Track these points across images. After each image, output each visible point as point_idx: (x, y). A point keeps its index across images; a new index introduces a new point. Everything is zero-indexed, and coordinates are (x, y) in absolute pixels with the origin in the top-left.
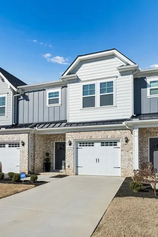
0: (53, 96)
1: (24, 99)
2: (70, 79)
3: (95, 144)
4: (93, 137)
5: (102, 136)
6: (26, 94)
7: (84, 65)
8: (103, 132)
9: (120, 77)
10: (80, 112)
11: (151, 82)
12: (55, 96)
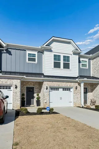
0: (31, 56)
1: (7, 53)
2: (47, 48)
3: (59, 89)
4: (60, 85)
5: (64, 85)
6: (9, 50)
7: (54, 43)
8: (65, 83)
9: (73, 55)
10: (52, 70)
11: (82, 61)
12: (33, 56)
